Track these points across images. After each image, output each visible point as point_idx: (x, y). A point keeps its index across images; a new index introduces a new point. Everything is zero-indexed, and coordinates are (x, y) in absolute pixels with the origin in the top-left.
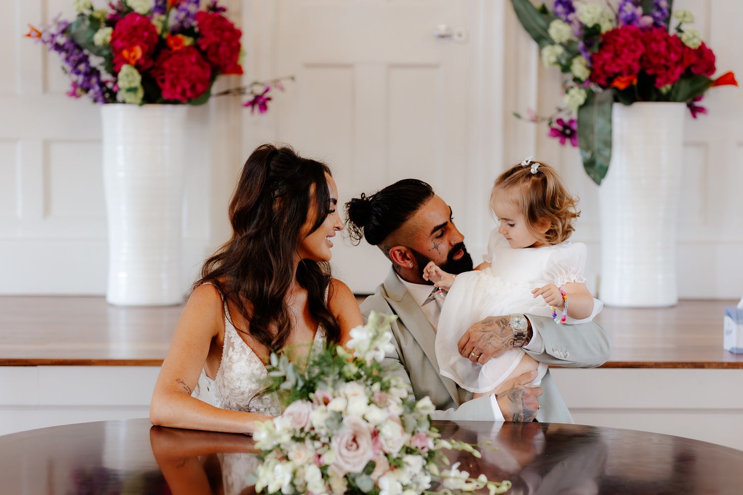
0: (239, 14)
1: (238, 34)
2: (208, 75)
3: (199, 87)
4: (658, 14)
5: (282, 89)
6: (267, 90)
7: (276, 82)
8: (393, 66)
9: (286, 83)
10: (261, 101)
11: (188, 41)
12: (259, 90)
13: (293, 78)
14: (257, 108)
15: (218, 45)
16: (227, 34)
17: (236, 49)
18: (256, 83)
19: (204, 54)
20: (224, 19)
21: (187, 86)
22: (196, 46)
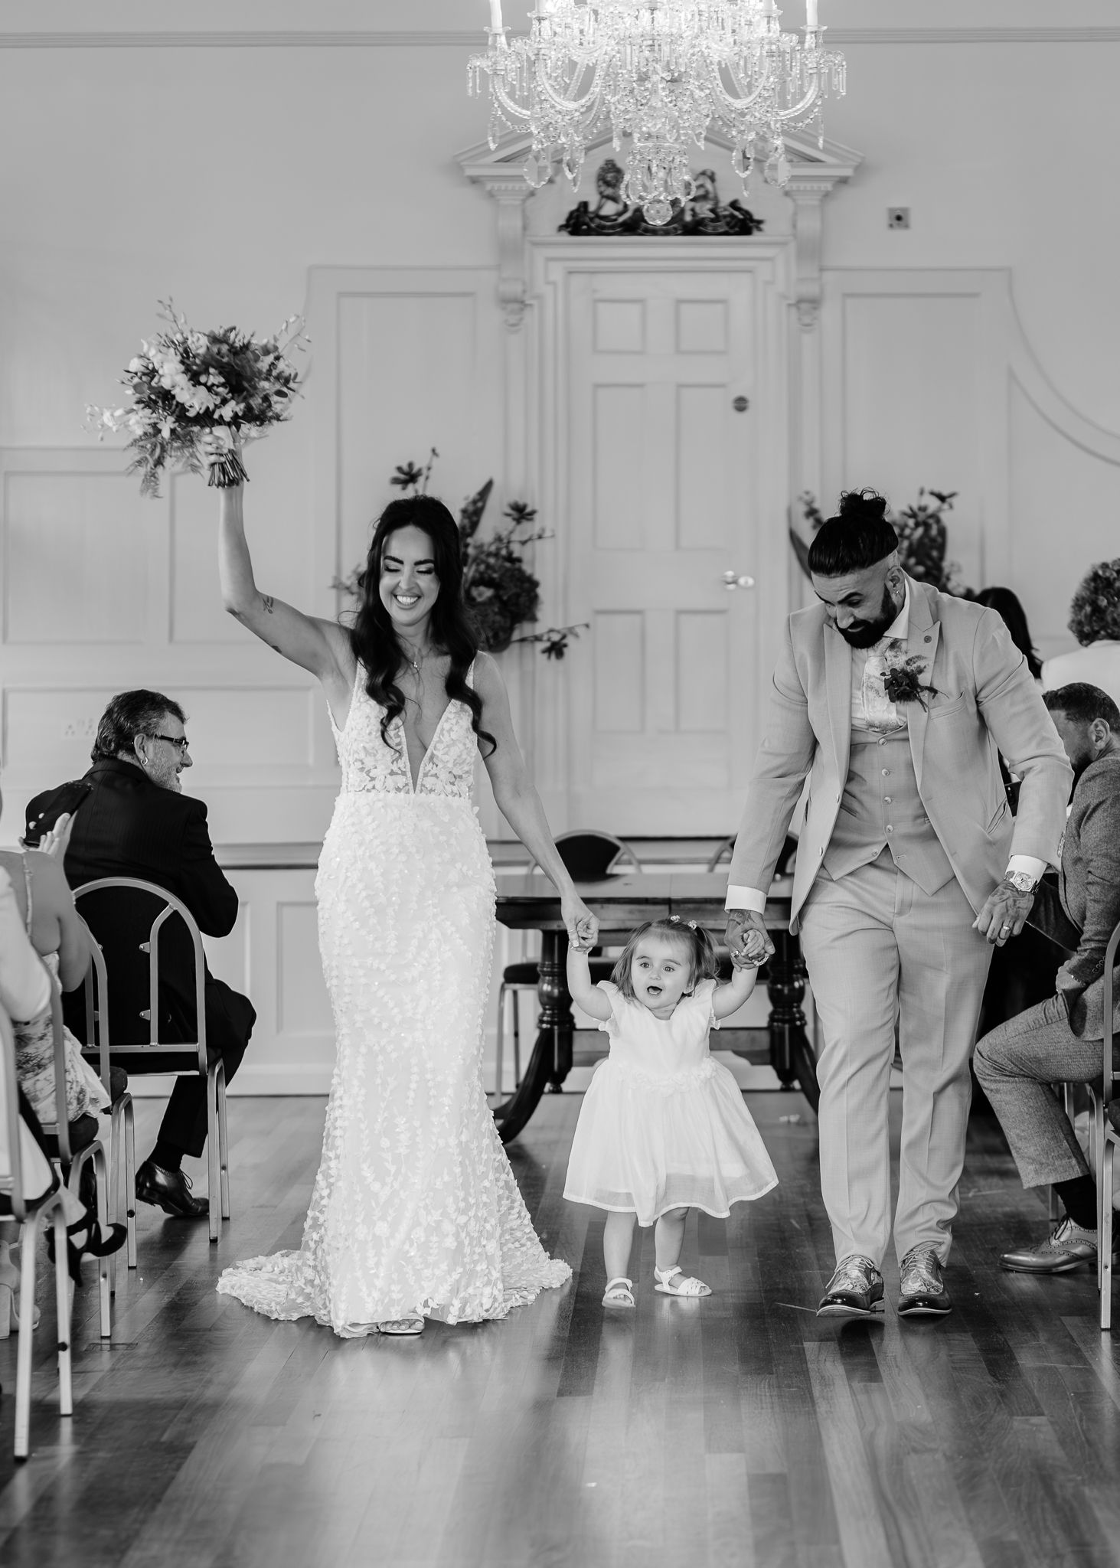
0: (532, 563)
1: (535, 584)
2: (508, 624)
3: (502, 635)
4: (929, 563)
5: (577, 636)
6: (564, 637)
7: (571, 630)
8: (680, 612)
9: (580, 631)
10: (557, 647)
11: (487, 593)
12: (556, 637)
13: (587, 626)
14: (553, 656)
15: (518, 595)
16: (527, 585)
17: (533, 599)
18: (551, 631)
19: (504, 604)
20: (520, 570)
21: (490, 634)
22: (497, 597)
